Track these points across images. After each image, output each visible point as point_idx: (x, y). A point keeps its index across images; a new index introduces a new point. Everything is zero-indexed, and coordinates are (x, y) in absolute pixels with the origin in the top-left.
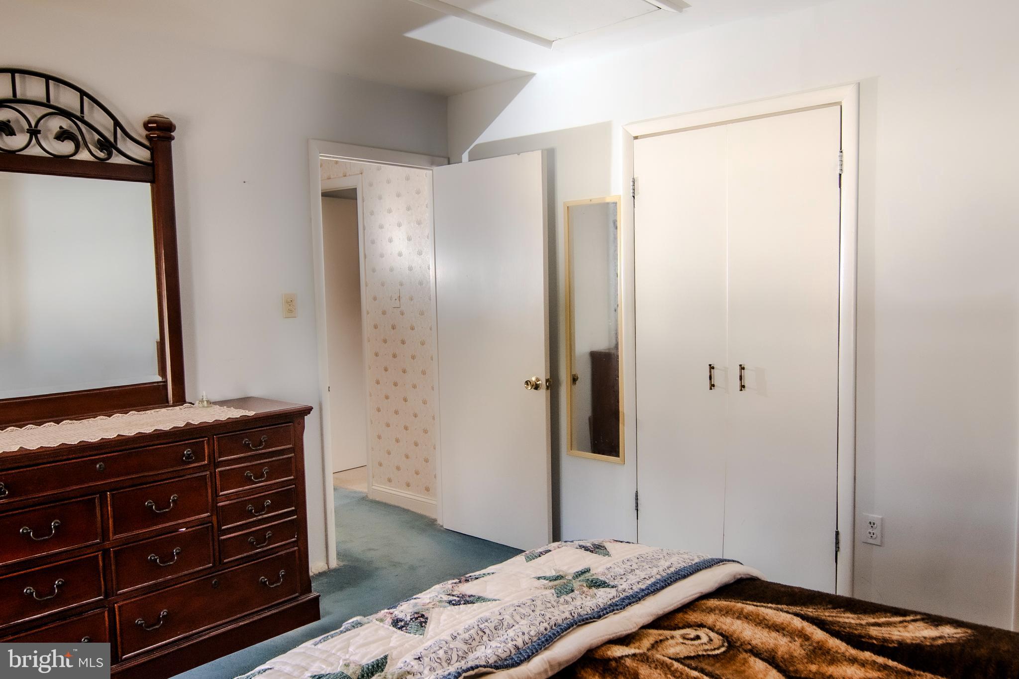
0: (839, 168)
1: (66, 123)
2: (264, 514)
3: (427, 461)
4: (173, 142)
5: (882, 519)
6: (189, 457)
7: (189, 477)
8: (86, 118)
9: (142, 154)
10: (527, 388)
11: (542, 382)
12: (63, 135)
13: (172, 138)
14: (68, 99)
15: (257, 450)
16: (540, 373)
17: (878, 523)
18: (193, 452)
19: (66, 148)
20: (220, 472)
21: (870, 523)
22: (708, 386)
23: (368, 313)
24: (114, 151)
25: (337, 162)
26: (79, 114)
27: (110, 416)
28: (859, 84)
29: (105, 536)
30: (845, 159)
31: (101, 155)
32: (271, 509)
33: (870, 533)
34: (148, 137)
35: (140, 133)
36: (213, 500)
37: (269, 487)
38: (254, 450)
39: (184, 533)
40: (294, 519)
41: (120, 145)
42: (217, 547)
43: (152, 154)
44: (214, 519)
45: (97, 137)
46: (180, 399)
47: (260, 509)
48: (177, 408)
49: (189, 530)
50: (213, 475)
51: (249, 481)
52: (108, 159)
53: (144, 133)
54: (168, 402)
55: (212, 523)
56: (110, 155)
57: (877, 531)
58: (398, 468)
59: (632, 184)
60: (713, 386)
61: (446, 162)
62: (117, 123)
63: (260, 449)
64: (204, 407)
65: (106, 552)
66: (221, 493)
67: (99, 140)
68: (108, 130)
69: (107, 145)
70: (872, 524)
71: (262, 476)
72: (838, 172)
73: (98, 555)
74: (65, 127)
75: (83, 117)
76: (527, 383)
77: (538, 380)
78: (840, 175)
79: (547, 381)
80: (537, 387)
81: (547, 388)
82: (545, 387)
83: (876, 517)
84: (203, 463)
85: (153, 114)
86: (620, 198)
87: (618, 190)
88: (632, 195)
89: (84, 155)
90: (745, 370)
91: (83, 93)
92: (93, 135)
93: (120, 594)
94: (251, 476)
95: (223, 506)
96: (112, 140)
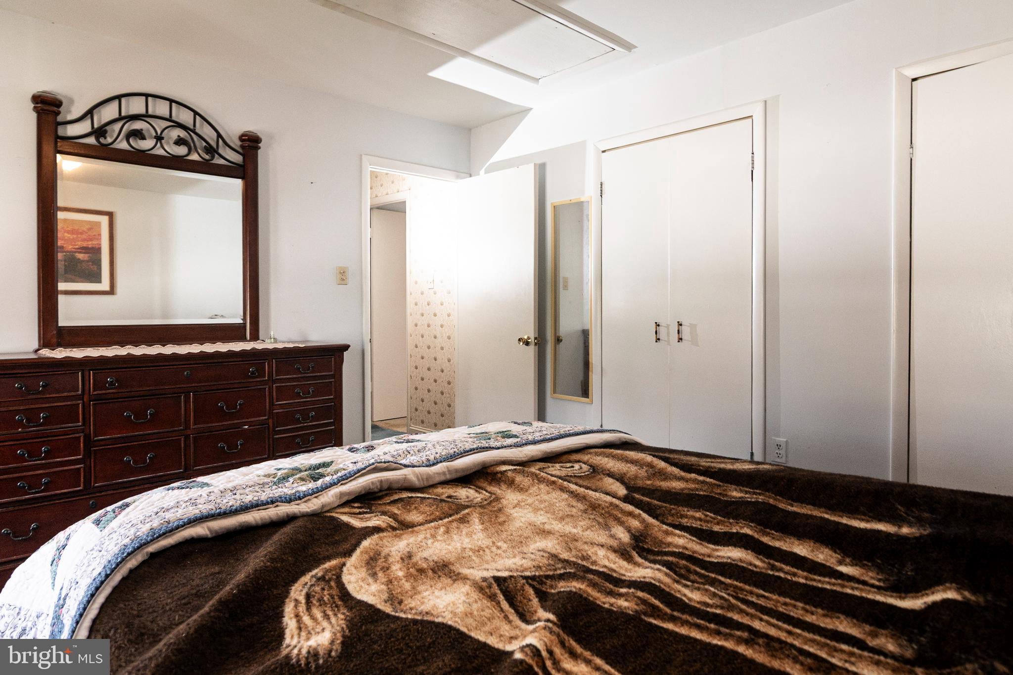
0: (751, 165)
1: (183, 134)
2: (308, 422)
3: (449, 406)
4: (259, 151)
5: (787, 442)
6: (253, 373)
7: (253, 388)
8: (197, 131)
9: (237, 158)
10: (519, 343)
11: (532, 340)
12: (180, 142)
13: (259, 148)
14: (185, 117)
15: (305, 373)
16: (530, 332)
17: (783, 446)
18: (257, 370)
19: (182, 151)
20: (276, 387)
21: (777, 445)
22: (654, 339)
23: (411, 294)
24: (216, 156)
25: (387, 174)
26: (192, 127)
27: (202, 345)
28: (766, 101)
29: (187, 427)
30: (755, 159)
31: (207, 157)
32: (314, 419)
33: (777, 453)
34: (242, 147)
35: (236, 144)
36: (270, 407)
37: (314, 402)
38: (304, 373)
39: (246, 429)
40: (332, 429)
41: (221, 151)
42: (271, 442)
43: (244, 158)
44: (270, 421)
45: (204, 144)
46: (255, 337)
47: (306, 417)
48: (252, 343)
49: (251, 428)
50: (271, 389)
51: (298, 396)
52: (212, 160)
53: (239, 143)
54: (246, 338)
55: (268, 424)
56: (213, 158)
57: (783, 452)
58: (429, 412)
59: (600, 186)
60: (659, 339)
61: (469, 175)
62: (219, 135)
63: (308, 373)
64: (271, 343)
65: (187, 437)
66: (276, 403)
67: (205, 146)
68: (212, 139)
69: (211, 150)
70: (779, 446)
71: (309, 393)
72: (751, 169)
73: (181, 439)
74: (182, 136)
75: (195, 129)
76: (519, 340)
77: (529, 338)
78: (752, 171)
79: (535, 338)
80: (527, 343)
81: (536, 344)
82: (534, 344)
83: (782, 440)
84: (264, 379)
85: (247, 129)
86: (591, 197)
87: (589, 193)
88: (600, 194)
89: (194, 157)
90: (683, 327)
91: (196, 113)
92: (202, 143)
93: (196, 470)
94: (300, 393)
95: (277, 413)
96: (215, 146)
